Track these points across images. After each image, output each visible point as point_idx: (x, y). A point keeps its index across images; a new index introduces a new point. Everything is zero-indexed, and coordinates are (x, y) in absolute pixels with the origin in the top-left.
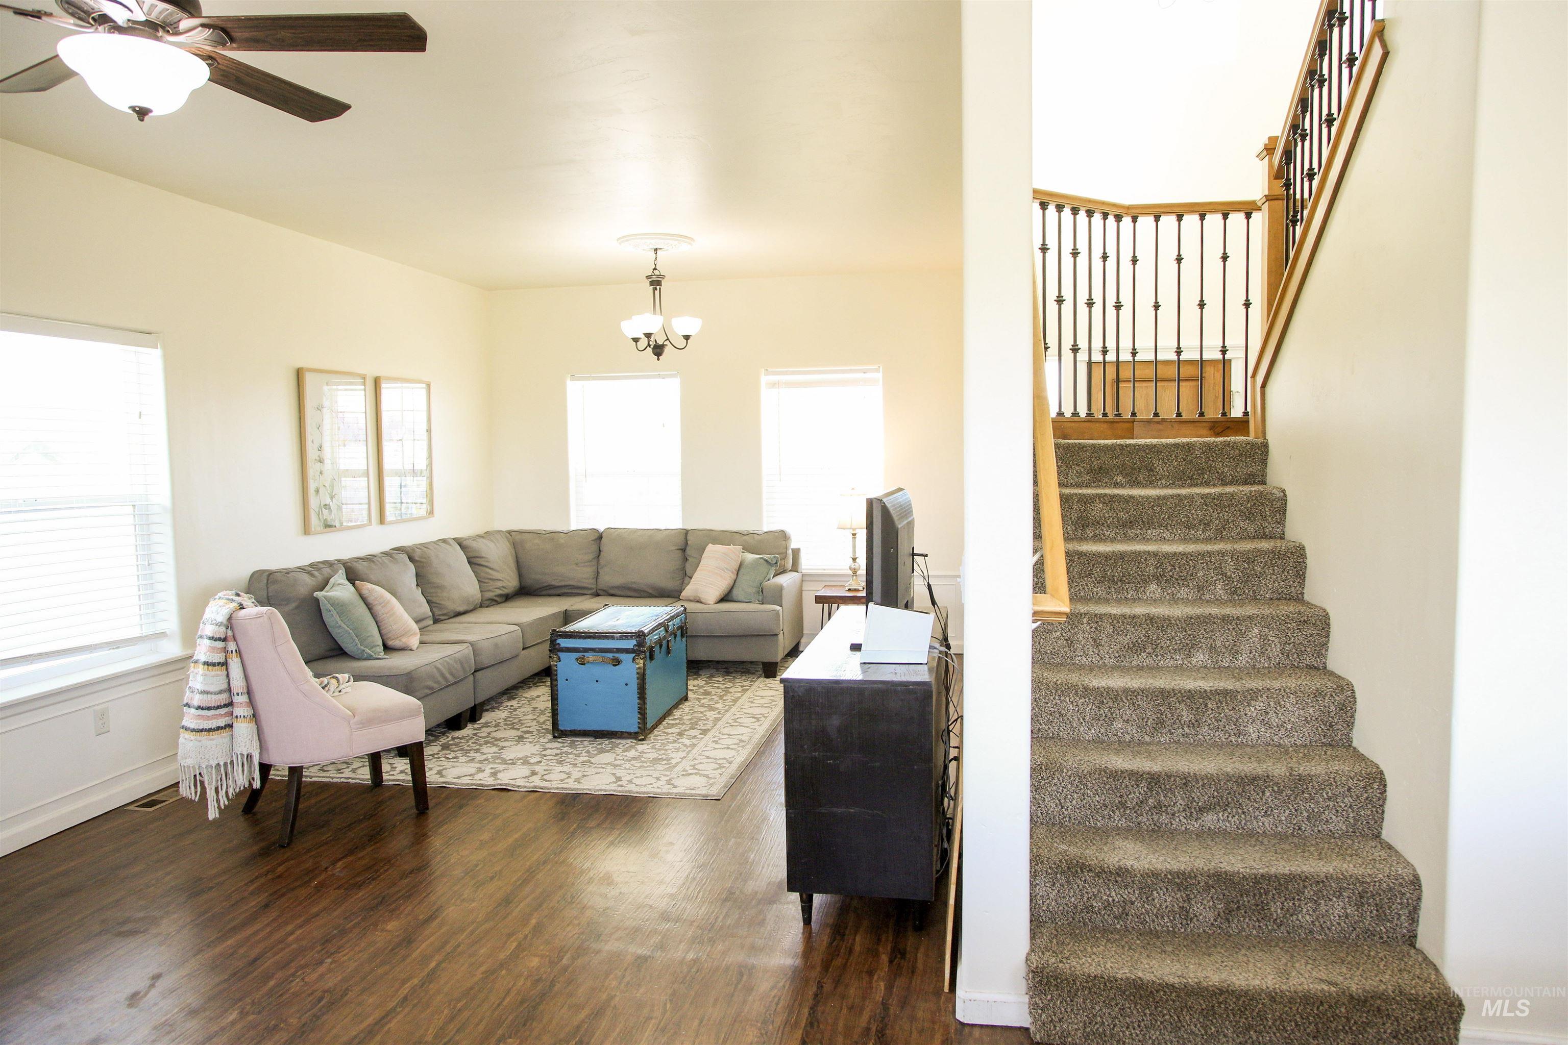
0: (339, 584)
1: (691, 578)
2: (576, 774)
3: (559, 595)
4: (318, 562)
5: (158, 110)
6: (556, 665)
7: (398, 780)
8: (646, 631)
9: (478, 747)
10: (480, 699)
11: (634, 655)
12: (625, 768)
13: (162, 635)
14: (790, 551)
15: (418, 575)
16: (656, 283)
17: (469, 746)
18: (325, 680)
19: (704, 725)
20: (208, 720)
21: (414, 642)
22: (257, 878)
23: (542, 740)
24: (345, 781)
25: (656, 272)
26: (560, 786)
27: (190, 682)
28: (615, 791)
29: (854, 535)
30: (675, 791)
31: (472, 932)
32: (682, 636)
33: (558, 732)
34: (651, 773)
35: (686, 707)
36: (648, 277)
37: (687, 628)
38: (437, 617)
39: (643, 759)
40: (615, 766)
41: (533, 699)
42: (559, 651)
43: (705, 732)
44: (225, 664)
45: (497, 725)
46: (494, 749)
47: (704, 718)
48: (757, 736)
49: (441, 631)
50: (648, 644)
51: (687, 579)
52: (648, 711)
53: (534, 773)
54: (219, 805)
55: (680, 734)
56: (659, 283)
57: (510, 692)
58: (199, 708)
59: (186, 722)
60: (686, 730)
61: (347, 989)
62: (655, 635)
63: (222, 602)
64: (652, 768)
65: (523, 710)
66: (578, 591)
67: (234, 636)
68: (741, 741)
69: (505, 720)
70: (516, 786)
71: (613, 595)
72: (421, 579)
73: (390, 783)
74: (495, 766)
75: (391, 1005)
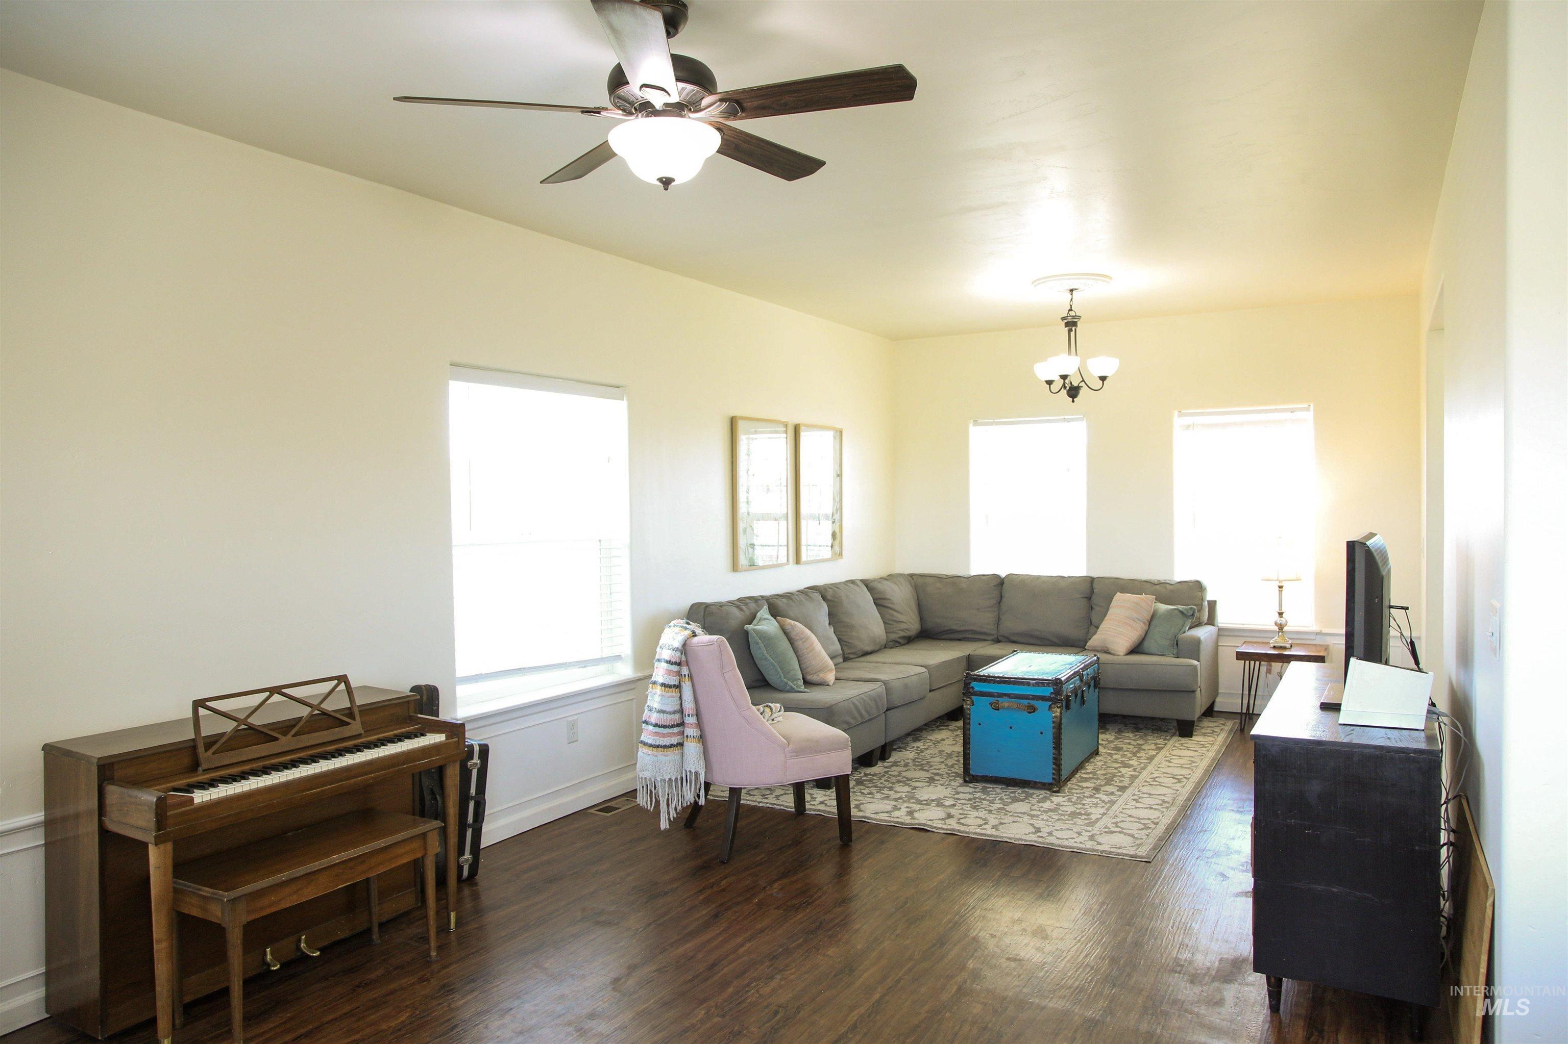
0: (765, 619)
1: (1097, 627)
2: (993, 820)
3: (960, 640)
4: (745, 598)
5: (680, 179)
6: (970, 709)
7: (819, 810)
8: (1063, 679)
9: (891, 785)
10: (891, 738)
11: (1050, 703)
12: (1043, 819)
13: (618, 658)
14: (1206, 603)
15: (830, 615)
16: (1071, 324)
17: (881, 783)
18: (761, 707)
19: (1121, 781)
20: (664, 737)
21: (831, 677)
22: (704, 888)
23: (953, 783)
24: (771, 806)
25: (1072, 313)
26: (978, 831)
27: (648, 701)
28: (1035, 842)
29: (1280, 587)
30: (1099, 848)
31: (910, 970)
32: (1095, 687)
33: (969, 777)
34: (1071, 826)
35: (1098, 761)
36: (1063, 319)
37: (1100, 679)
38: (847, 656)
39: (1060, 812)
40: (1032, 816)
41: (938, 742)
42: (972, 695)
43: (1123, 789)
44: (678, 687)
45: (906, 765)
46: (907, 789)
47: (1119, 774)
48: (1181, 798)
49: (852, 668)
50: (1065, 693)
51: (1092, 629)
52: (1063, 762)
53: (950, 816)
54: (669, 816)
55: (1097, 789)
56: (1074, 324)
57: (916, 733)
58: (656, 725)
59: (644, 738)
60: (1101, 786)
61: (798, 1008)
62: (1071, 684)
63: (677, 629)
64: (1071, 822)
65: (929, 752)
66: (982, 637)
67: (687, 661)
68: (1164, 802)
69: (914, 760)
70: (934, 827)
71: (1014, 642)
72: (833, 618)
73: (812, 812)
74: (910, 805)
75: (843, 1030)
